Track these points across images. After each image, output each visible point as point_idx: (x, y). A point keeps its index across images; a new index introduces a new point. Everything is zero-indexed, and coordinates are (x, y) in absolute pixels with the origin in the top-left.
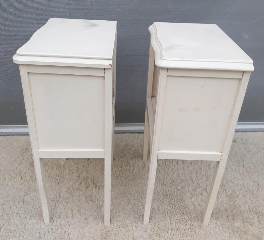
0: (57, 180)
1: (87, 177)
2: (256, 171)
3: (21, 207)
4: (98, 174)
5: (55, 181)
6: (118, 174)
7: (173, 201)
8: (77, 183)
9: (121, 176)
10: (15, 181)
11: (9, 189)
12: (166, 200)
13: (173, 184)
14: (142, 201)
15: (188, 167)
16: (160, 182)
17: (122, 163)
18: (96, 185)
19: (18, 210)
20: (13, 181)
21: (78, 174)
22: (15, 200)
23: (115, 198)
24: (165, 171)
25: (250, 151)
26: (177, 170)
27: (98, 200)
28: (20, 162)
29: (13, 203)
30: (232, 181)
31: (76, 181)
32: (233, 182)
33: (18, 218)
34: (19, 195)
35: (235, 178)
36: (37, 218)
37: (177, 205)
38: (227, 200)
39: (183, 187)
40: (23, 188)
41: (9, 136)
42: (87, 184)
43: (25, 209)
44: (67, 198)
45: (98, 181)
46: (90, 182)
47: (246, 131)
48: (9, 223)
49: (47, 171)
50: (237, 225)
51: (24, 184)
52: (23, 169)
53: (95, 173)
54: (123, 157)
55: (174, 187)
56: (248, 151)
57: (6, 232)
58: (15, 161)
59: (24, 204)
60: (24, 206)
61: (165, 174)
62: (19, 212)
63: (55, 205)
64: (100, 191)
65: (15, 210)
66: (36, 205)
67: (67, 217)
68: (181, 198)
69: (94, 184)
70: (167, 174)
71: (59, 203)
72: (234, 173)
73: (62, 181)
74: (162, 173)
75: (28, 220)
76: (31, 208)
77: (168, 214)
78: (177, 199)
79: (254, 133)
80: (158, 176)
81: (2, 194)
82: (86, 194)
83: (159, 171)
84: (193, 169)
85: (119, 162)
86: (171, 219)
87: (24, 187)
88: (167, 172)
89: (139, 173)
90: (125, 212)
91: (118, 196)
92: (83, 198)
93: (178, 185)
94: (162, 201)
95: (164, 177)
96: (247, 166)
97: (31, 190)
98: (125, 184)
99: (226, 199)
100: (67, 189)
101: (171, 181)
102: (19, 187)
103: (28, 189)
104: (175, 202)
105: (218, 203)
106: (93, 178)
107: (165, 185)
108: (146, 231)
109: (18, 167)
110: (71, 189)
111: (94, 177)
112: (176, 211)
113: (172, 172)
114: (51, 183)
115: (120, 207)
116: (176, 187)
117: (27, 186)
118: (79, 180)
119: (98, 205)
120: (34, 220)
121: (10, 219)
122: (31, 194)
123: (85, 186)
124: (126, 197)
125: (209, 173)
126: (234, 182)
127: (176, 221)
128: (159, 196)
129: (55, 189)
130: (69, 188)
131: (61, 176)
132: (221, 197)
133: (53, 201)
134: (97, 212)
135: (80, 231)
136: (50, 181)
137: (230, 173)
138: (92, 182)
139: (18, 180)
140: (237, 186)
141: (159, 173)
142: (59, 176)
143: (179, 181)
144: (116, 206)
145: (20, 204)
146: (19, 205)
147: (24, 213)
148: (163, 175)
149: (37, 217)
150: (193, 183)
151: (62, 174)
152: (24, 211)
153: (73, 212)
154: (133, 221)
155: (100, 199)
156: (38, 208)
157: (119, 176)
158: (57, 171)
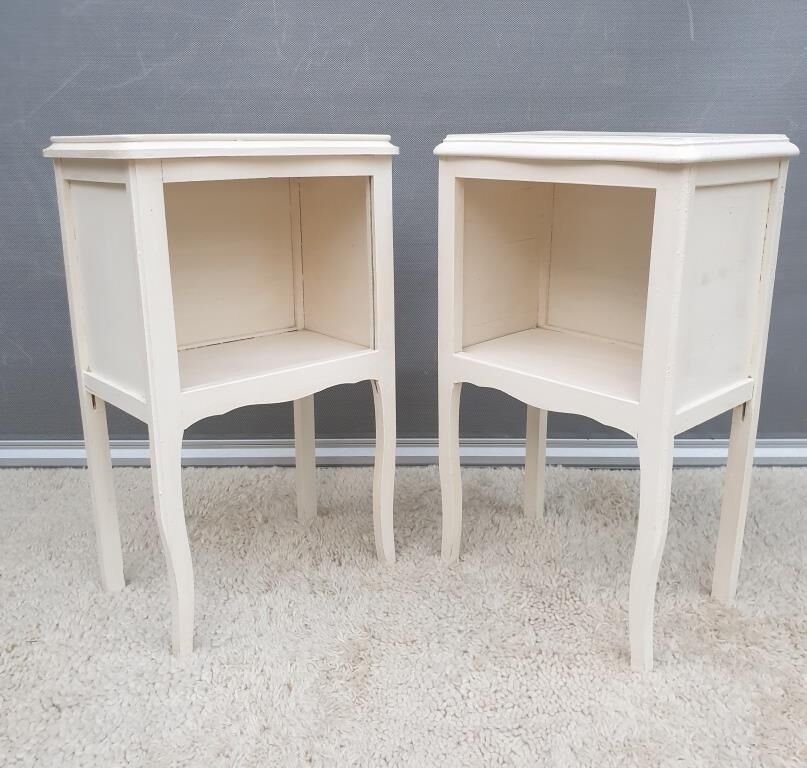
0: (239, 549)
2: (794, 544)
4: (348, 540)
5: (234, 553)
6: (402, 541)
7: (547, 597)
12: (527, 596)
14: (459, 595)
15: (597, 531)
16: (517, 561)
17: (414, 521)
18: (340, 562)
19: (130, 604)
23: (388, 588)
25: (779, 503)
26: (565, 537)
33: (127, 618)
39: (578, 572)
42: (316, 558)
45: (346, 553)
46: (323, 555)
47: (770, 466)
50: (726, 648)
53: (341, 539)
54: (418, 509)
56: (772, 504)
57: (95, 641)
61: (530, 545)
62: (132, 607)
64: (350, 573)
67: (256, 620)
69: (335, 559)
70: (537, 546)
71: (237, 592)
74: (524, 544)
75: (153, 621)
77: (532, 622)
79: (795, 469)
80: (509, 547)
82: (311, 579)
83: (516, 538)
84: (612, 536)
85: (407, 518)
86: (537, 632)
88: (535, 541)
90: (413, 614)
92: (304, 586)
93: (564, 567)
95: (527, 552)
96: (768, 532)
100: (261, 568)
101: (547, 559)
104: (552, 599)
106: (334, 547)
107: (529, 567)
108: (465, 652)
110: (273, 568)
111: (338, 547)
112: (553, 617)
114: (223, 556)
116: (558, 570)
121: (108, 619)
123: (310, 563)
124: (419, 586)
128: (509, 587)
130: (268, 567)
131: (250, 543)
132: (686, 592)
133: (223, 589)
136: (221, 551)
138: (330, 557)
143: (570, 560)
147: (145, 610)
148: (524, 547)
150: (609, 564)
151: (253, 539)
152: (145, 606)
153: (273, 612)
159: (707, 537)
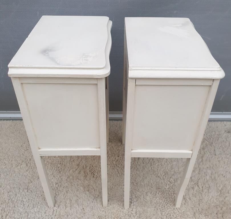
0: (59, 167)
1: (86, 165)
3: (26, 195)
4: (96, 163)
5: (57, 169)
6: (115, 163)
7: (165, 194)
8: (77, 172)
9: (118, 166)
10: (21, 167)
11: (15, 176)
12: (158, 193)
13: (166, 176)
16: (154, 173)
17: (119, 152)
18: (94, 174)
19: (23, 198)
20: (19, 167)
21: (78, 163)
22: (20, 187)
23: (111, 189)
24: (160, 162)
26: (171, 161)
27: (95, 190)
28: (26, 148)
29: (18, 191)
30: (224, 175)
31: (76, 170)
32: (224, 177)
33: (22, 206)
34: (24, 183)
35: (227, 172)
36: (39, 207)
37: (168, 198)
38: (217, 196)
39: (175, 180)
40: (28, 175)
41: (17, 121)
42: (86, 173)
43: (29, 197)
44: (67, 187)
45: (96, 170)
46: (88, 171)
48: (14, 210)
49: (49, 159)
51: (28, 171)
52: (28, 155)
53: (93, 161)
55: (167, 179)
58: (21, 146)
59: (28, 191)
60: (28, 193)
61: (159, 165)
62: (23, 199)
63: (56, 194)
64: (98, 182)
65: (20, 198)
66: (39, 193)
67: (66, 207)
68: (173, 192)
69: (92, 173)
70: (161, 166)
71: (59, 192)
72: (226, 166)
73: (63, 169)
74: (157, 165)
75: (31, 208)
76: (34, 196)
77: (160, 208)
78: (169, 192)
80: (152, 167)
81: (9, 181)
82: (84, 184)
83: (154, 162)
85: (116, 150)
86: (162, 213)
87: (28, 174)
88: (161, 163)
89: (134, 163)
91: (113, 187)
92: (81, 188)
93: (171, 178)
94: (154, 194)
95: (158, 169)
97: (35, 178)
98: (120, 175)
99: (216, 194)
100: (67, 177)
101: (165, 173)
102: (25, 174)
103: (32, 177)
104: (167, 195)
105: (208, 198)
106: (91, 166)
107: (159, 177)
109: (24, 152)
110: (71, 178)
111: (93, 166)
112: (168, 205)
113: (166, 163)
114: (53, 171)
115: (115, 199)
116: (169, 180)
117: (31, 173)
118: (78, 169)
119: (95, 195)
120: (36, 208)
121: (15, 207)
122: (34, 181)
123: (83, 175)
124: (121, 188)
125: (202, 166)
126: (226, 176)
127: (167, 216)
128: (152, 189)
129: (56, 177)
130: (69, 177)
131: (62, 164)
132: (212, 192)
133: (54, 190)
134: (94, 202)
136: (53, 168)
137: (223, 166)
138: (90, 171)
139: (23, 166)
140: (229, 181)
141: (153, 165)
142: (60, 163)
143: (172, 173)
146: (23, 193)
147: (27, 201)
148: (157, 166)
149: (39, 205)
151: (63, 162)
152: (27, 199)
153: (72, 202)
154: (126, 214)
155: (97, 189)
156: (40, 197)
157: (116, 166)
158: (59, 159)
159: (219, 161)
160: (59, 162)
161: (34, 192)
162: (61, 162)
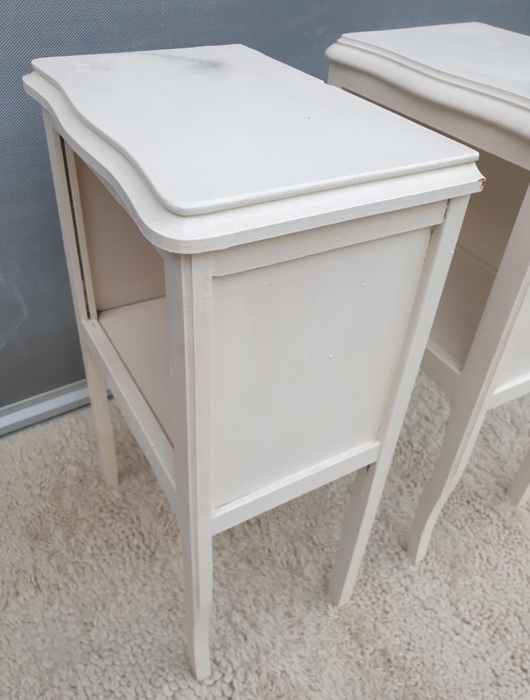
0: (138, 547)
3: (103, 670)
5: (137, 553)
10: (20, 605)
11: (23, 636)
19: (101, 684)
20: (14, 605)
29: (71, 672)
34: (69, 639)
36: (170, 678)
39: (423, 443)
40: (61, 613)
43: (117, 669)
51: (56, 602)
52: (18, 559)
59: (100, 657)
60: (107, 662)
65: (91, 689)
66: (139, 641)
67: (242, 634)
76: (131, 657)
81: (14, 661)
82: (239, 553)
87: (62, 610)
91: (314, 524)
97: (92, 609)
102: (49, 614)
103: (81, 610)
114: (131, 564)
117: (67, 601)
120: (166, 688)
122: (98, 619)
124: (332, 516)
127: (469, 524)
129: (152, 576)
135: (303, 654)
136: (123, 558)
139: (27, 597)
142: (134, 535)
144: (329, 550)
145: (92, 663)
146: (92, 669)
147: (123, 683)
149: (168, 674)
151: (138, 526)
152: (118, 678)
153: (247, 613)
156: (150, 650)
158: (118, 525)
160: (128, 532)
161: (124, 648)
162: (134, 531)
